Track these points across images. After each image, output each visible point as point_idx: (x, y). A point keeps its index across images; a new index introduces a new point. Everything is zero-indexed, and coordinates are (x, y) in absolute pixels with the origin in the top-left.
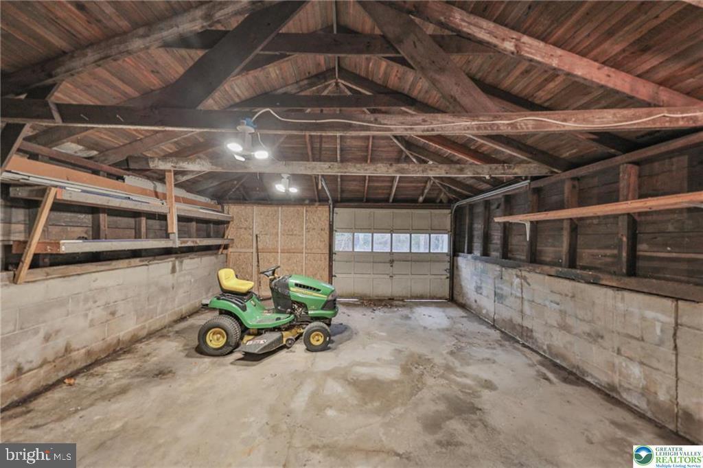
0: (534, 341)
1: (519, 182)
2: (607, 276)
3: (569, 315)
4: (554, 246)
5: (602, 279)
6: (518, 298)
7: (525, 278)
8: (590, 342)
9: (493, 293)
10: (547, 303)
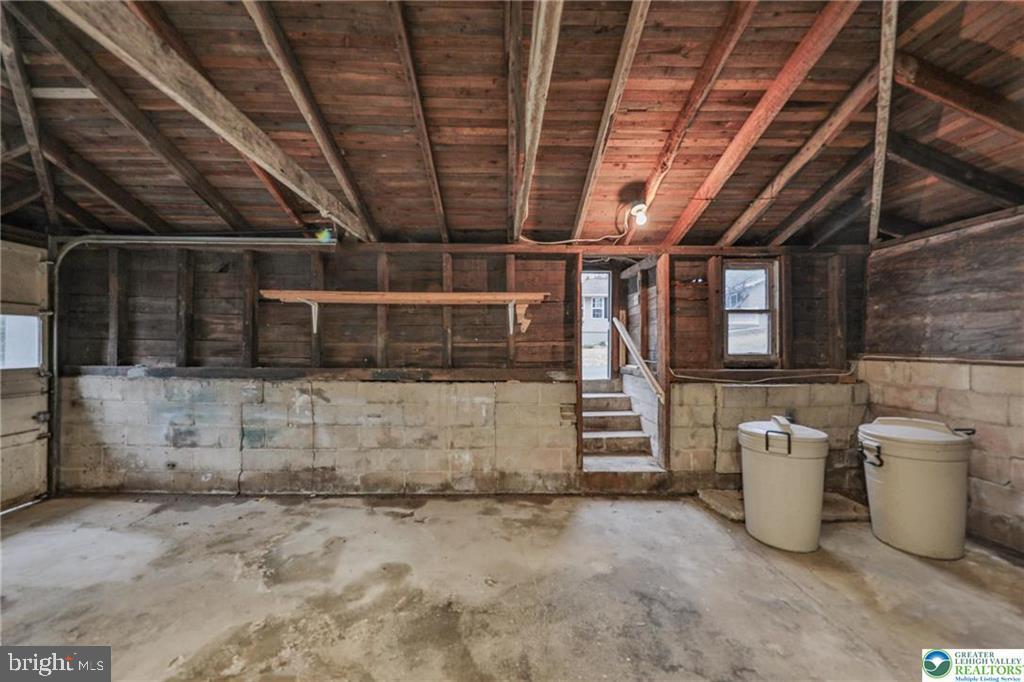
0: (337, 482)
1: (303, 237)
2: (437, 371)
3: (396, 426)
4: (356, 341)
5: (431, 375)
6: (306, 426)
7: (319, 393)
8: (421, 448)
9: (238, 433)
10: (362, 419)
